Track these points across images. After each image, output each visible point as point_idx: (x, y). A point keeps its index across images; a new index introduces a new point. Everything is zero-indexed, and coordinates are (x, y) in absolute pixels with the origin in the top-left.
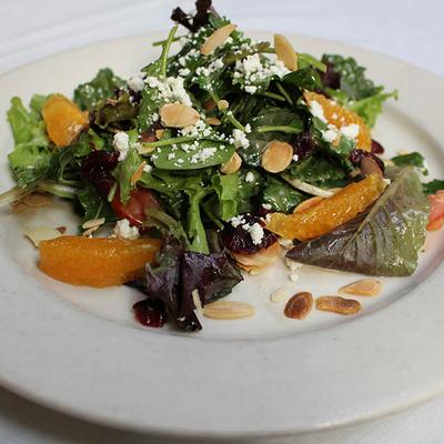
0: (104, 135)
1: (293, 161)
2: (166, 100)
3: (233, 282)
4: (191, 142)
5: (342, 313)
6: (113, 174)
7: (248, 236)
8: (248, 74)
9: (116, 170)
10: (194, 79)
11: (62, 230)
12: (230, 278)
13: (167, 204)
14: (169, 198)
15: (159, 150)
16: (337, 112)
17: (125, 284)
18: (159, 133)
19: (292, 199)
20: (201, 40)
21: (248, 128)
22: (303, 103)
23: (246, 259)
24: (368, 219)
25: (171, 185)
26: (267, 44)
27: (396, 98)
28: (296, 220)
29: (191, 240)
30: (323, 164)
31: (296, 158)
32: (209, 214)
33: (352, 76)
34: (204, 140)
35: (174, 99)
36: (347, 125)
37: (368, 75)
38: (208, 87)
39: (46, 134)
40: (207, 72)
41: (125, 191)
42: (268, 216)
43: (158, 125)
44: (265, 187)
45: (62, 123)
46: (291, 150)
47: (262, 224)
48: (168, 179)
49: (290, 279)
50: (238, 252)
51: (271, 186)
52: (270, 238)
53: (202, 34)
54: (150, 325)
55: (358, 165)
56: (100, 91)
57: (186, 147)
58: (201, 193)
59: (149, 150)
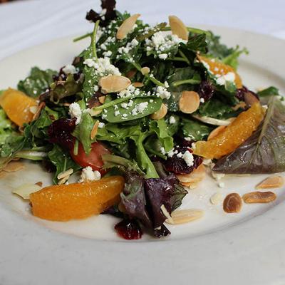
0: (57, 109)
1: (201, 103)
2: (102, 75)
3: (181, 196)
4: (128, 101)
5: (265, 202)
6: (74, 134)
7: (183, 162)
8: (157, 46)
9: (76, 131)
10: (118, 57)
11: (40, 184)
12: (178, 194)
13: (117, 149)
14: (118, 144)
15: (106, 111)
16: (218, 66)
17: (102, 213)
18: (101, 99)
19: (203, 131)
20: (114, 29)
21: (166, 84)
22: (198, 61)
23: (185, 178)
24: (263, 134)
25: (119, 135)
26: (165, 24)
27: (247, 53)
28: (214, 143)
29: (145, 171)
30: (218, 103)
31: (202, 100)
32: (151, 150)
33: (212, 43)
34: (136, 98)
35: (106, 73)
36: (226, 74)
37: (222, 42)
38: (131, 60)
39: (7, 118)
40: (126, 50)
41: (87, 145)
42: (193, 145)
43: (100, 93)
44: (182, 126)
45: (18, 108)
46: (198, 96)
47: (191, 151)
48: (116, 131)
49: (219, 186)
50: (179, 174)
51: (187, 125)
52: (198, 160)
53: (114, 25)
54: (132, 238)
55: (242, 99)
56: (38, 81)
57: (125, 105)
58: (143, 137)
59: (98, 112)
